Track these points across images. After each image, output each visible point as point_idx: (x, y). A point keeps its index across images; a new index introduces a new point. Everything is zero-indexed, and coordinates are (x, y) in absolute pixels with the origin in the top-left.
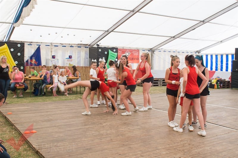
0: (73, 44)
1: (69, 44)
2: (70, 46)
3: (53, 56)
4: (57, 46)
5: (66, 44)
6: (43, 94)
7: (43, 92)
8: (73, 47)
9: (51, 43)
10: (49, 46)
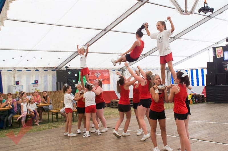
0: (39, 68)
1: (35, 68)
2: (36, 69)
3: (16, 82)
4: (21, 71)
5: (30, 68)
6: (10, 126)
7: (9, 124)
8: (39, 70)
9: (14, 68)
10: (11, 71)
